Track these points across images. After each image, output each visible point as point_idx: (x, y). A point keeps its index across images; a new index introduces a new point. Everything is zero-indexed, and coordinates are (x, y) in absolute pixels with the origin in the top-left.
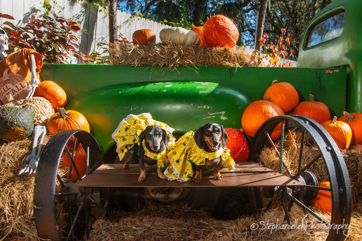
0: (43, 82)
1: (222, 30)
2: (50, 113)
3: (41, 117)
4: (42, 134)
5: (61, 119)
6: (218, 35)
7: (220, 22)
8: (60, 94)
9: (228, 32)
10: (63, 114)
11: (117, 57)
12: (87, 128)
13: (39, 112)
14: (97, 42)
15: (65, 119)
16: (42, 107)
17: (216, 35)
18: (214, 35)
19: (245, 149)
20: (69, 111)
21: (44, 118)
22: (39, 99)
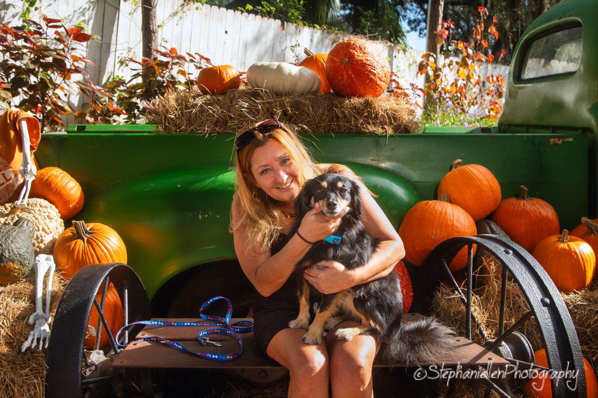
0: (43, 171)
1: (360, 68)
2: (57, 228)
3: (43, 238)
4: (49, 270)
5: (80, 241)
6: (353, 76)
7: (356, 53)
8: (72, 192)
9: (371, 72)
10: (83, 232)
11: (172, 119)
12: (122, 255)
13: (41, 229)
14: (119, 57)
15: (86, 241)
16: (45, 218)
17: (349, 77)
18: (346, 76)
19: (404, 291)
20: (91, 225)
21: (48, 239)
22: (38, 204)
